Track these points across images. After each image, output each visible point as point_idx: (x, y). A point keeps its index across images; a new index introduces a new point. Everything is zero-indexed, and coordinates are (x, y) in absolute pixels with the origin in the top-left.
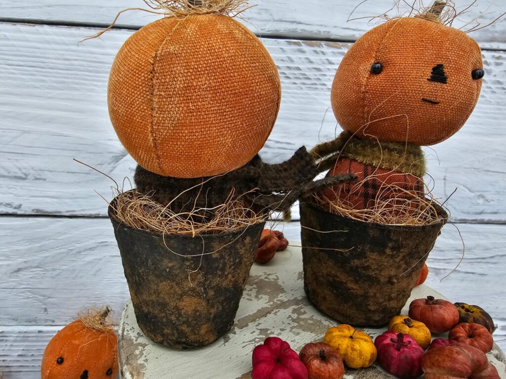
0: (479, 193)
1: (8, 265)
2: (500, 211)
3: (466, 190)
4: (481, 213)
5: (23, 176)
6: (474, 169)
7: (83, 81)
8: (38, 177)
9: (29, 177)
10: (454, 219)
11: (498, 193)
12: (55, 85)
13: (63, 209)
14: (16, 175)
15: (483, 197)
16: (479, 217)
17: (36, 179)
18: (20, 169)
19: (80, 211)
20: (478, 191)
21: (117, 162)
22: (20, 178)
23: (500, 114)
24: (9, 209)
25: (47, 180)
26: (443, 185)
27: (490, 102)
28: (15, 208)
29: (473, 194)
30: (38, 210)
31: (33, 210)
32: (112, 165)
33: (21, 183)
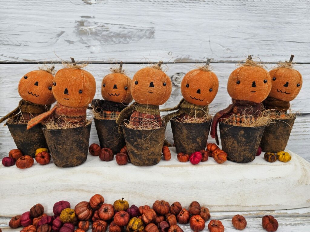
0: (227, 48)
1: (13, 86)
2: (239, 56)
3: (221, 46)
4: (230, 57)
5: (19, 44)
6: (223, 36)
7: (43, 2)
8: (25, 45)
9: (21, 45)
10: (216, 60)
11: (236, 47)
12: (32, 4)
13: (37, 59)
14: (16, 44)
15: (229, 49)
16: (229, 59)
17: (25, 46)
18: (18, 41)
19: (43, 60)
20: (227, 47)
21: (59, 37)
22: (18, 45)
23: (230, 10)
24: (13, 59)
25: (29, 46)
26: (209, 44)
27: (225, 4)
28: (16, 59)
29: (224, 48)
30: (25, 60)
31: (23, 60)
32: (57, 38)
33: (18, 48)
